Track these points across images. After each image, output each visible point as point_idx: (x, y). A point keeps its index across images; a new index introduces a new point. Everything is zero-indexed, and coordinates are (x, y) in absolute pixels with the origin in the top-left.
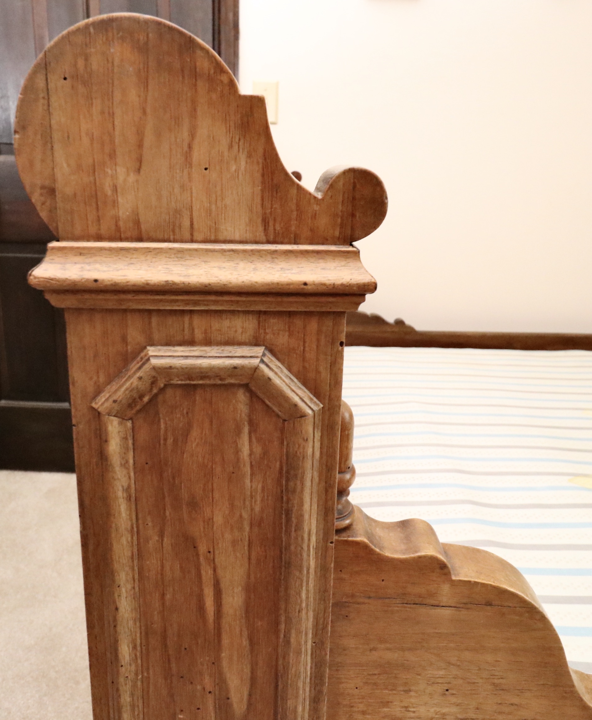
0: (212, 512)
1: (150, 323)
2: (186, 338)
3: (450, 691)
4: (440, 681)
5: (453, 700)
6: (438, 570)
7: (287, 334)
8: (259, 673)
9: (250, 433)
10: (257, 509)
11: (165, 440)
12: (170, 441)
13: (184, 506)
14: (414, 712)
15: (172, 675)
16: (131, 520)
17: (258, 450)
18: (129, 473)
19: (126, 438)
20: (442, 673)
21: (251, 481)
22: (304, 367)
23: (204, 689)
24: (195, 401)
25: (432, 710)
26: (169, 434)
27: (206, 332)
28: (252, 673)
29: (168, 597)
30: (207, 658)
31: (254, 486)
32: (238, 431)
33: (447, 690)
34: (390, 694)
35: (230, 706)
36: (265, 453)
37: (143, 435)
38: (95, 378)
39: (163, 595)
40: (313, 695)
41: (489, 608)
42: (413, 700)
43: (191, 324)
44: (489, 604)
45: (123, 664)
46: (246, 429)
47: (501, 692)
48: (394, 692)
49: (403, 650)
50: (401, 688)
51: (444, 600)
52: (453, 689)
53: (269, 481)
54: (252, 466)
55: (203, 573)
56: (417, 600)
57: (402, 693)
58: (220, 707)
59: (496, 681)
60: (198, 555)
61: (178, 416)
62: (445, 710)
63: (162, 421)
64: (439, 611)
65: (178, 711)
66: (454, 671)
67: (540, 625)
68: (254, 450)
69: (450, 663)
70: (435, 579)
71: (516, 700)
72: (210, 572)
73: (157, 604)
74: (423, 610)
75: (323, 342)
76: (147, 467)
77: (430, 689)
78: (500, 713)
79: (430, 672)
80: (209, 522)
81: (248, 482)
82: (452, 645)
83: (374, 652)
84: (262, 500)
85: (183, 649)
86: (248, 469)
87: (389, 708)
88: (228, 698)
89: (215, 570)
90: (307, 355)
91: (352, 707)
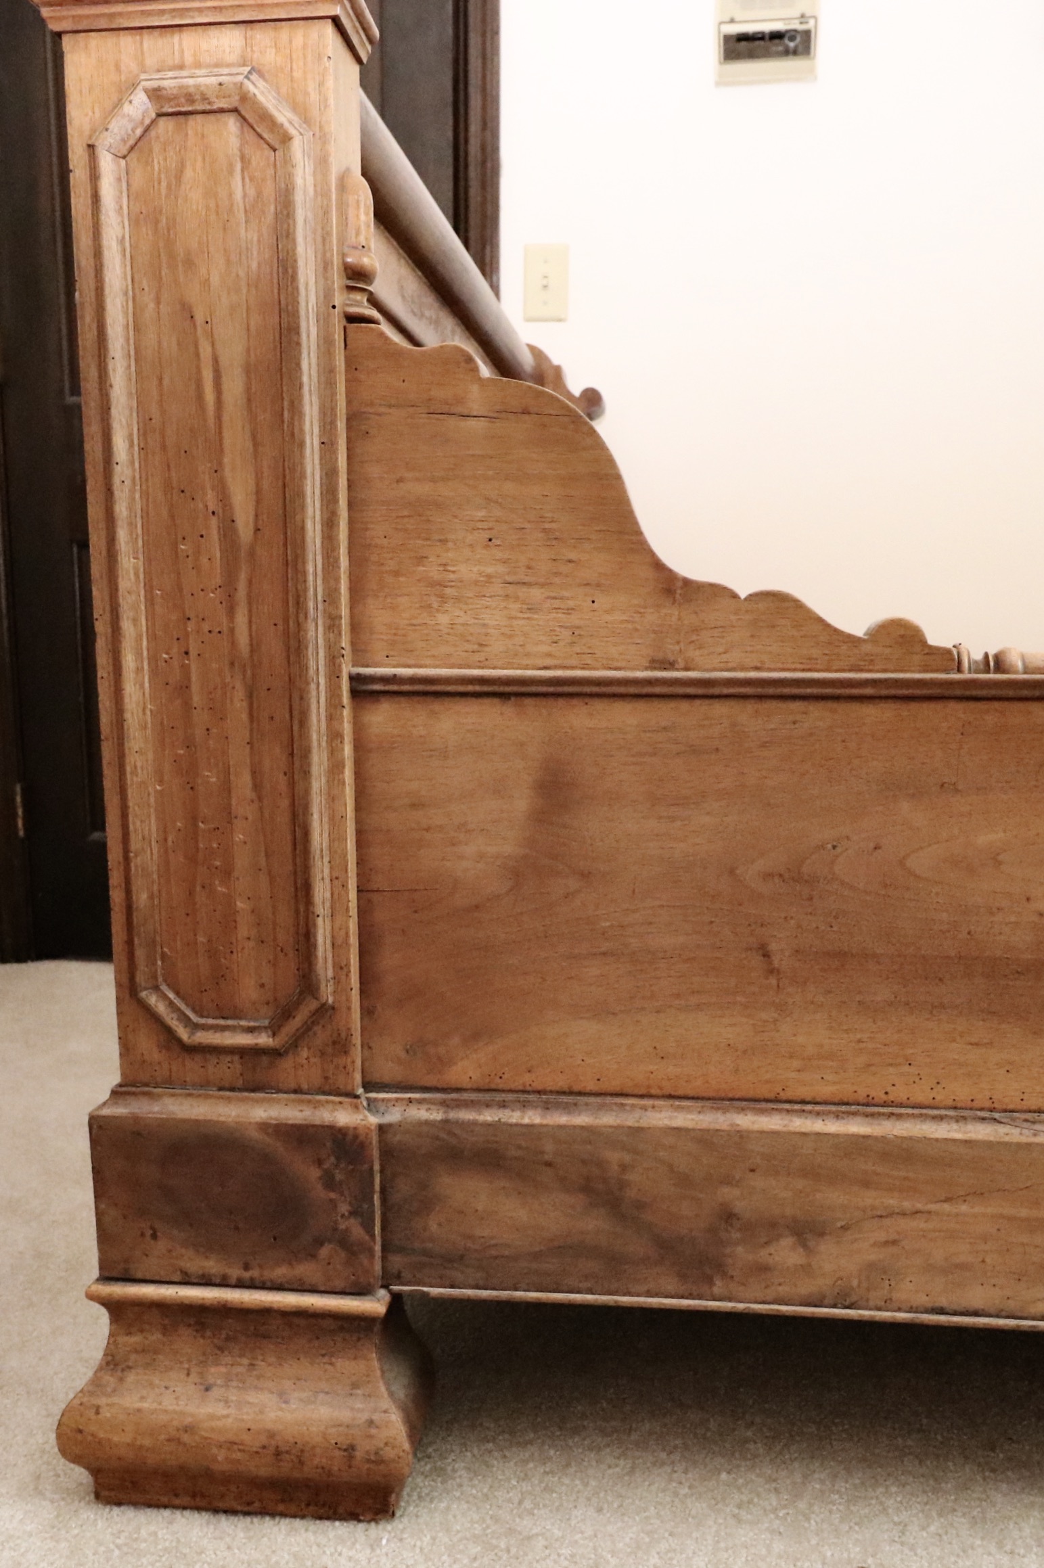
0: (208, 271)
1: (141, 43)
2: (176, 62)
3: (493, 541)
4: (480, 525)
5: (499, 554)
6: (463, 364)
7: (274, 50)
8: (266, 484)
9: (242, 171)
10: (254, 265)
11: (159, 183)
12: (164, 184)
13: (180, 265)
14: (453, 572)
15: (173, 488)
16: (126, 279)
17: (252, 192)
18: (123, 222)
19: (119, 180)
20: (481, 514)
21: (246, 230)
22: (293, 89)
23: (206, 506)
24: (187, 135)
25: (475, 569)
26: (163, 176)
27: (195, 55)
28: (257, 485)
29: (166, 382)
30: (209, 465)
31: (249, 237)
32: (231, 172)
33: (490, 540)
34: (424, 546)
35: (234, 531)
36: (259, 194)
37: (138, 179)
38: (90, 114)
39: (160, 379)
40: (325, 516)
41: (526, 417)
42: (450, 555)
43: (180, 44)
44: (526, 412)
45: (118, 460)
46: (238, 166)
47: (554, 542)
48: (428, 543)
49: (433, 480)
50: (437, 537)
51: (476, 407)
52: (497, 538)
53: (264, 230)
54: (246, 211)
55: (201, 350)
56: (445, 409)
57: (438, 544)
58: (225, 535)
59: (547, 526)
60: (195, 326)
61: (172, 153)
62: (490, 570)
63: (156, 161)
64: (472, 423)
65: (180, 539)
66: (497, 512)
67: (589, 441)
68: (248, 192)
69: (488, 499)
70: (462, 376)
71: (572, 555)
72: (209, 349)
73: (155, 392)
74: (452, 422)
75: (309, 58)
76: (142, 216)
77: (470, 538)
78: (557, 574)
79: (469, 513)
80: (206, 283)
81: (243, 231)
82: (491, 473)
83: (401, 484)
84: (259, 253)
85: (183, 452)
86: (241, 216)
87: (423, 566)
88: (233, 521)
89: (213, 345)
90: (295, 74)
91: (382, 564)
